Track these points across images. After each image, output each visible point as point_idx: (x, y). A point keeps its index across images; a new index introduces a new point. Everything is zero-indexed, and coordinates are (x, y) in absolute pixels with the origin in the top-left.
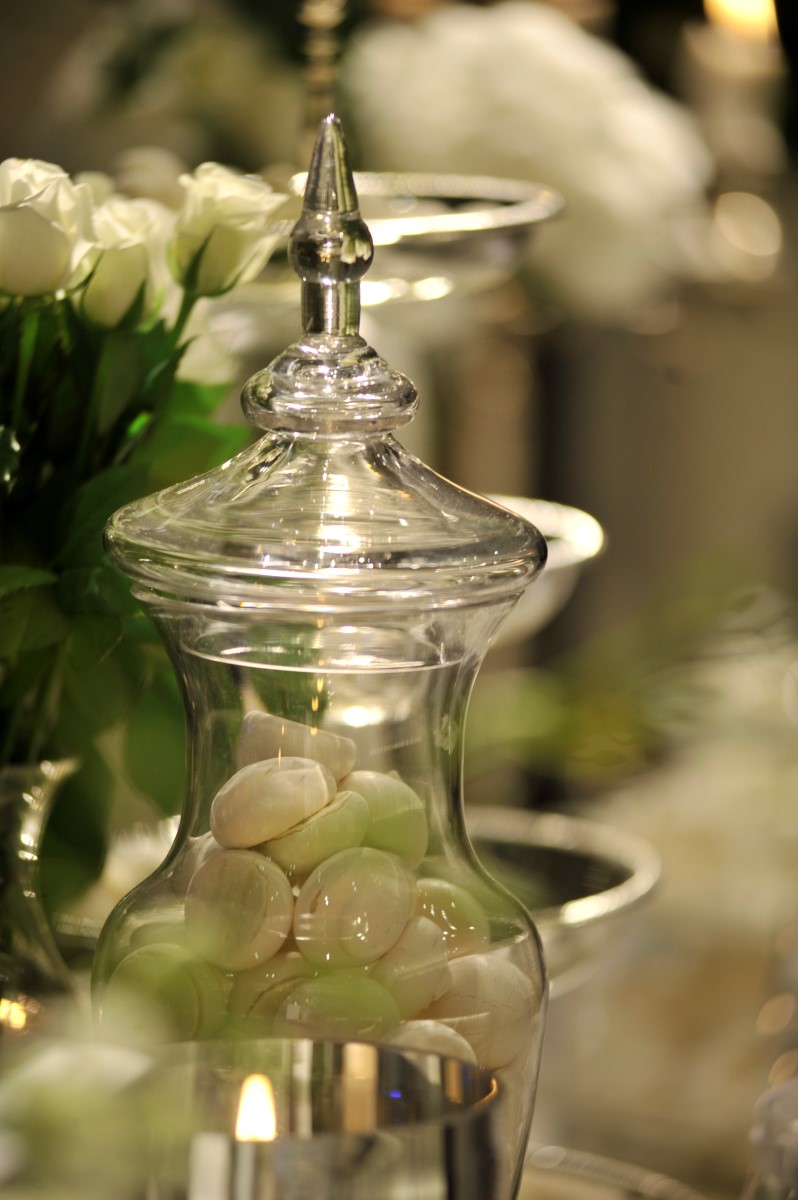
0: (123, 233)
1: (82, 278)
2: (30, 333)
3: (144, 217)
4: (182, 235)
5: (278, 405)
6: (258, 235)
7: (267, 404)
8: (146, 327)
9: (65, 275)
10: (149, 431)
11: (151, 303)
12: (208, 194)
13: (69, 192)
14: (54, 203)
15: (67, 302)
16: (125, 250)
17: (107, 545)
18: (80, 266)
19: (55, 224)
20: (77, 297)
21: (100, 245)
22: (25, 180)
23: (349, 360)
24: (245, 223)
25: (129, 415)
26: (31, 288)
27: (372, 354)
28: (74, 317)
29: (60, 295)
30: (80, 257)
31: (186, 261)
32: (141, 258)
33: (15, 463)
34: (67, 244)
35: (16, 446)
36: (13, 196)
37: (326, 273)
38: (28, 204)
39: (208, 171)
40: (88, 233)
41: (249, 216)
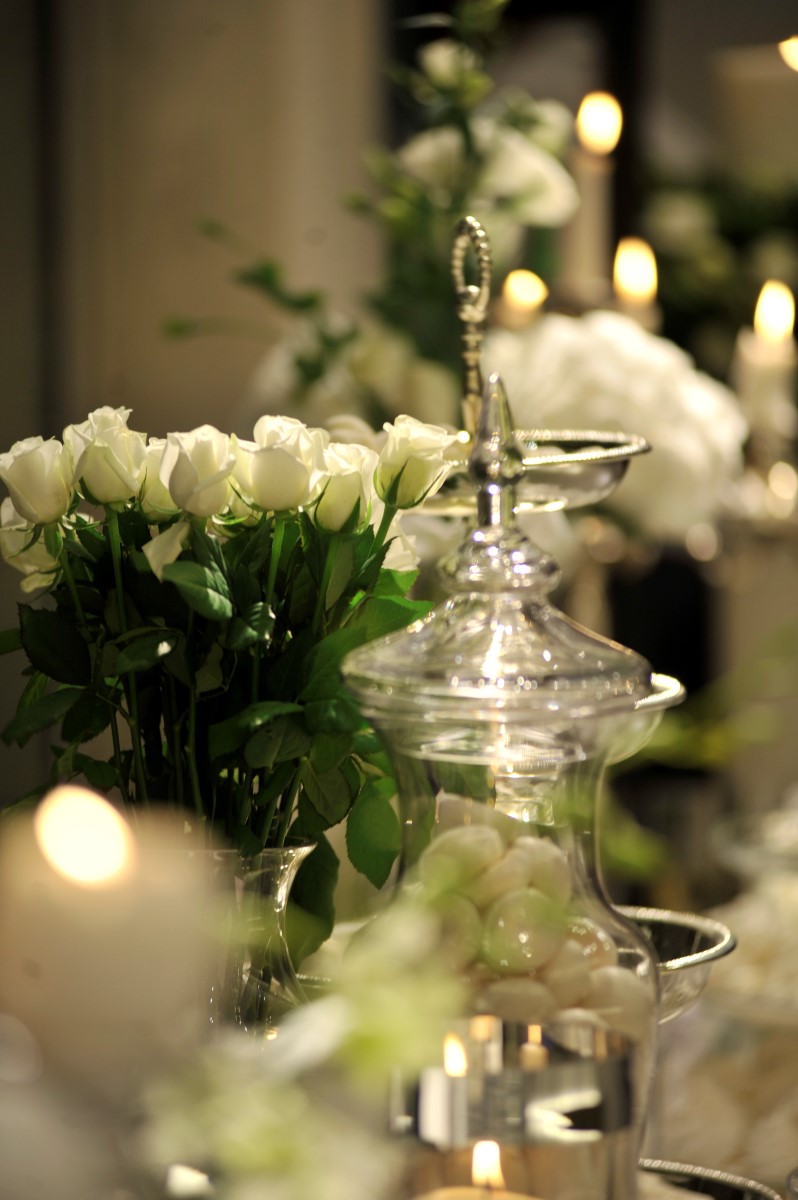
0: (344, 465)
1: (315, 498)
2: (278, 539)
3: (359, 452)
4: (385, 465)
5: (462, 576)
6: (441, 464)
7: (453, 576)
8: (360, 531)
9: (306, 494)
10: (363, 604)
11: (363, 513)
12: (404, 436)
13: (306, 436)
14: (297, 445)
15: (305, 515)
16: (346, 476)
17: (342, 678)
18: (315, 488)
19: (298, 459)
20: (311, 511)
21: (328, 474)
22: (277, 430)
23: (511, 544)
24: (429, 456)
25: (349, 592)
26: (280, 506)
27: (525, 539)
28: (309, 525)
29: (301, 509)
30: (315, 482)
31: (388, 484)
32: (359, 480)
33: (272, 625)
34: (305, 472)
35: (273, 616)
36: (268, 440)
37: (493, 481)
38: (280, 446)
39: (403, 420)
40: (321, 465)
41: (433, 450)
